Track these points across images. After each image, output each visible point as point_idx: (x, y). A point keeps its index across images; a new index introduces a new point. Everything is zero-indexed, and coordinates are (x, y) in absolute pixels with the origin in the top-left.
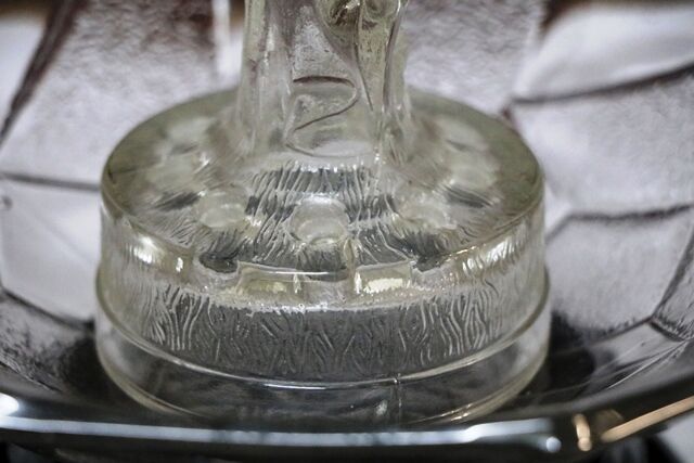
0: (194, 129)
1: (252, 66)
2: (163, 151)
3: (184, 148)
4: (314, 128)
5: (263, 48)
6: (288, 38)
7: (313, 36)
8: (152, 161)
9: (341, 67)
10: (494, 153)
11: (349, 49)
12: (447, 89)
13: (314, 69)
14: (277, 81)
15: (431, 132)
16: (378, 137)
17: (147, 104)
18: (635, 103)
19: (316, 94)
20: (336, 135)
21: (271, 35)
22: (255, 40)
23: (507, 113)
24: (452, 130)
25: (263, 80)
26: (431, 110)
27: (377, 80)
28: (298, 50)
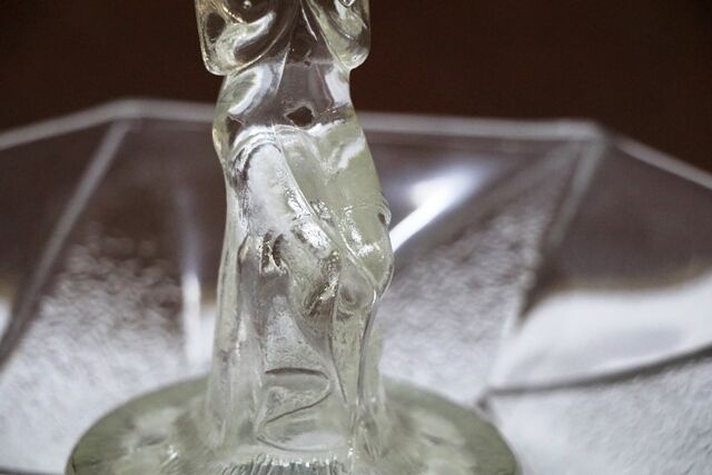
0: (161, 420)
1: (223, 356)
2: (130, 442)
3: (152, 440)
4: (287, 420)
5: (234, 338)
6: (260, 328)
7: (286, 326)
8: (119, 453)
10: (470, 448)
11: (323, 341)
12: (422, 379)
13: (288, 361)
14: (249, 371)
16: (352, 431)
17: (115, 393)
18: (614, 395)
19: (288, 386)
20: (310, 427)
21: (243, 325)
22: (228, 330)
23: (483, 404)
24: (427, 423)
25: (233, 371)
26: (407, 402)
27: (352, 372)
28: (271, 341)
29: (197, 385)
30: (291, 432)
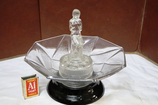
0: (67, 56)
1: (71, 52)
2: (64, 58)
3: (66, 58)
4: (75, 57)
5: (72, 50)
6: (74, 50)
7: (76, 50)
8: (63, 59)
9: (78, 52)
10: (89, 59)
11: (78, 51)
12: (85, 54)
13: (76, 52)
14: (73, 53)
15: (84, 57)
16: (80, 57)
17: (63, 55)
18: (99, 56)
20: (77, 57)
22: (71, 50)
23: (90, 56)
24: (86, 57)
25: (72, 53)
26: (84, 56)
27: (80, 53)
28: (75, 51)
29: (69, 54)
30: (76, 58)
